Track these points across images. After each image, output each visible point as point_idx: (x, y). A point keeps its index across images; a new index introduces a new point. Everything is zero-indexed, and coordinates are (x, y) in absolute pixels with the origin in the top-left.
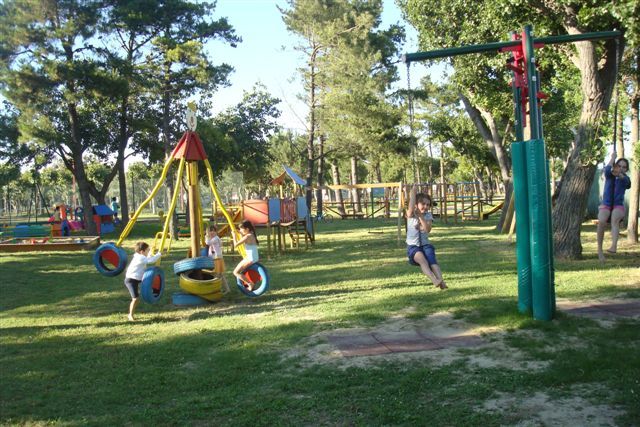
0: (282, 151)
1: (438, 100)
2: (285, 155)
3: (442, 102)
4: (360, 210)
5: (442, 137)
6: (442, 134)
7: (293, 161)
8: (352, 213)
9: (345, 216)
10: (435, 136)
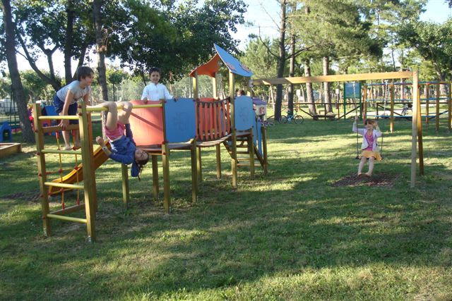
0: (259, 55)
1: (399, 14)
2: (262, 59)
3: (404, 15)
4: (331, 110)
5: (408, 43)
6: (409, 39)
7: (269, 64)
8: (323, 113)
9: (316, 117)
10: (402, 41)
